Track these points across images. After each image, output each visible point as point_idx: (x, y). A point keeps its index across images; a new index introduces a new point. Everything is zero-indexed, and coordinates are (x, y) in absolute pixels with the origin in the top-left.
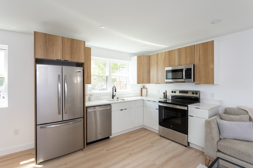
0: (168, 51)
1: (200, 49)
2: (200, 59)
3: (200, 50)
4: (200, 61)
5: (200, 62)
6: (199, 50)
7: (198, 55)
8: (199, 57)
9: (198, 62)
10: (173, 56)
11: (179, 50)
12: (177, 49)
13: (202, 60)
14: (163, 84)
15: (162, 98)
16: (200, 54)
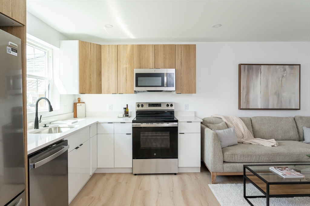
0: (138, 45)
2: (182, 63)
5: (181, 67)
6: (180, 52)
8: (181, 60)
10: (145, 54)
11: (155, 47)
12: (152, 45)
14: (128, 93)
15: (122, 116)
16: (181, 57)
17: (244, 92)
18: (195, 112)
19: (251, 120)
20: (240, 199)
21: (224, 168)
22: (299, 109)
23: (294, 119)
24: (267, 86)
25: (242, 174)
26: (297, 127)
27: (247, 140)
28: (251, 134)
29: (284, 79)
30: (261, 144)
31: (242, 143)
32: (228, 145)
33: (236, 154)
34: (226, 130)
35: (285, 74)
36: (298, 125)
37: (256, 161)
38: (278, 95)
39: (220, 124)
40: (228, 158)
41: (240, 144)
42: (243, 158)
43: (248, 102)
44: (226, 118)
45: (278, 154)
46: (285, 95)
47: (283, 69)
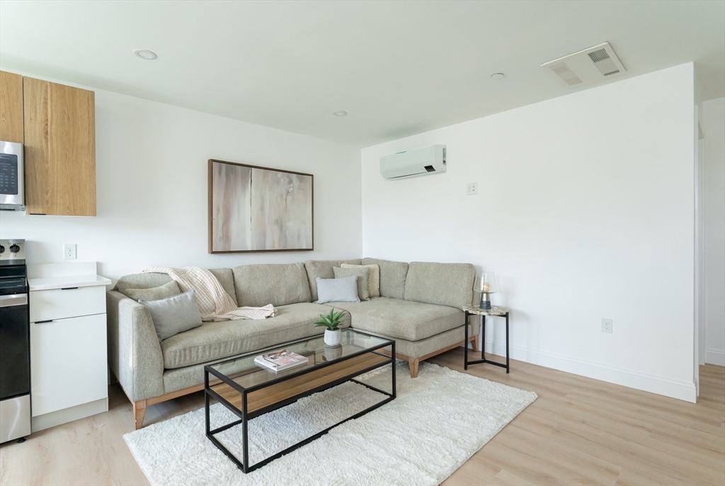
1: (46, 99)
2: (47, 133)
3: (46, 103)
4: (46, 139)
5: (47, 142)
6: (42, 101)
7: (40, 117)
8: (43, 125)
9: (41, 142)
13: (54, 139)
16: (47, 115)
17: (220, 218)
18: (97, 263)
19: (233, 274)
20: (197, 444)
21: (166, 384)
22: (312, 250)
23: (305, 266)
24: (262, 208)
25: (203, 387)
26: (308, 280)
27: (222, 313)
28: (232, 301)
29: (289, 198)
30: (249, 316)
31: (213, 321)
32: (178, 331)
33: (194, 347)
34: (174, 299)
35: (292, 189)
36: (310, 275)
37: (235, 353)
38: (280, 224)
39: (163, 287)
40: (175, 359)
41: (208, 323)
42: (210, 353)
43: (227, 237)
44: (177, 272)
45: (275, 331)
46: (291, 225)
47: (287, 180)
